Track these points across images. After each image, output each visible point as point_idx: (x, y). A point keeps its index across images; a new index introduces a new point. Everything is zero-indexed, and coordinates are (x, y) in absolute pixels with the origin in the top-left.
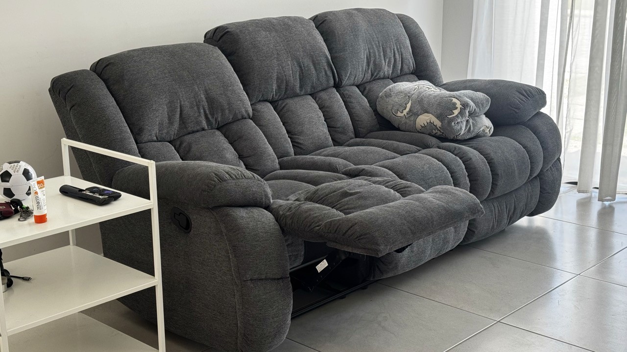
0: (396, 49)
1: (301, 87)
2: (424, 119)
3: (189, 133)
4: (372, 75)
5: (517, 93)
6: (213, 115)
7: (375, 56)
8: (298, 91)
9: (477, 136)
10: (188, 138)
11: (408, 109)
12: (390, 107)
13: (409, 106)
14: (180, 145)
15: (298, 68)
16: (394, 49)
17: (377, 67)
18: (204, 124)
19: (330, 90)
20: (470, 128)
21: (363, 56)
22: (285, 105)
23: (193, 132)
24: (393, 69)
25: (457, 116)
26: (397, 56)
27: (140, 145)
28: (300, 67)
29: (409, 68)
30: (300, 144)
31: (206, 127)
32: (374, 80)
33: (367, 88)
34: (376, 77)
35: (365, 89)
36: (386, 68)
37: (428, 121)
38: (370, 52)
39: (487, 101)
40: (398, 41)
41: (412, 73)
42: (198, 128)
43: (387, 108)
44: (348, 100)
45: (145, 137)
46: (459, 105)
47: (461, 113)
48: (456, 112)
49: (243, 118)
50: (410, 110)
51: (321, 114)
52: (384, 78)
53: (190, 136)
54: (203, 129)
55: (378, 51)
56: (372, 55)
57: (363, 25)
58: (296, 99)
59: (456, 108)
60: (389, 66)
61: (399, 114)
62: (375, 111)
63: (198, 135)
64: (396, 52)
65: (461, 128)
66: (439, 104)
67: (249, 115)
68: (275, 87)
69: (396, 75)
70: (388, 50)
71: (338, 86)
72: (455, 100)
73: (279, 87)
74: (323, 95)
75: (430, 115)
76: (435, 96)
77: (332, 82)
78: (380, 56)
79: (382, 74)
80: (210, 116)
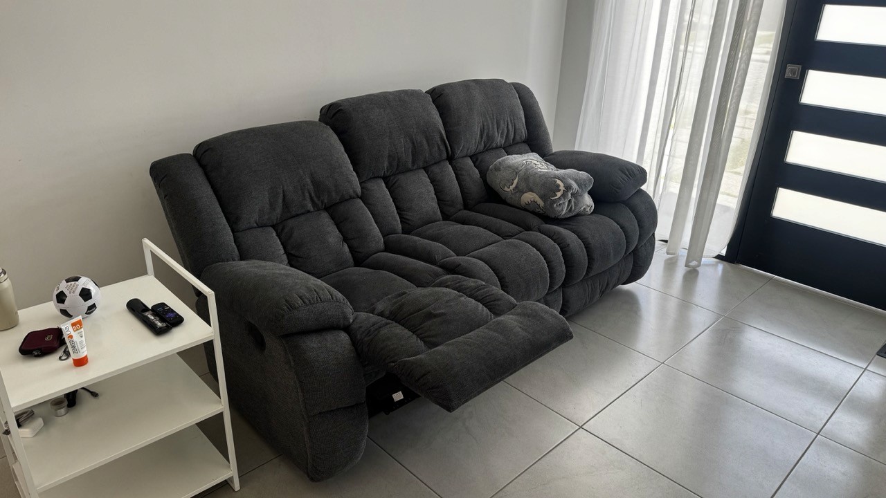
0: (509, 121)
1: (413, 163)
2: (528, 197)
3: (293, 217)
4: (485, 146)
5: (620, 172)
6: (319, 198)
7: (488, 129)
8: (410, 166)
9: (578, 215)
10: (291, 223)
11: (514, 185)
12: (498, 181)
13: (516, 181)
14: (283, 229)
15: (411, 145)
16: (507, 121)
17: (490, 138)
18: (310, 206)
19: (442, 163)
20: (571, 208)
21: (477, 130)
22: (397, 181)
23: (297, 215)
24: (506, 139)
25: (559, 198)
26: (510, 127)
27: (239, 234)
28: (413, 143)
29: (521, 138)
30: (408, 220)
31: (312, 209)
32: (487, 150)
33: (480, 159)
34: (489, 148)
35: (477, 160)
36: (499, 138)
37: (532, 200)
38: (483, 125)
39: (590, 180)
40: (513, 113)
41: (524, 142)
42: (303, 211)
43: (497, 180)
44: (459, 172)
45: (243, 225)
46: (562, 187)
47: (564, 195)
48: (559, 194)
49: (351, 198)
50: (516, 187)
51: (431, 188)
52: (497, 148)
53: (293, 220)
54: (309, 212)
55: (492, 123)
56: (486, 127)
57: (478, 97)
58: (408, 174)
59: (559, 190)
60: (502, 137)
61: (506, 189)
62: (485, 181)
63: (302, 218)
64: (510, 123)
65: (562, 210)
66: (543, 185)
67: (357, 194)
68: (386, 164)
69: (507, 144)
70: (502, 122)
71: (451, 159)
72: (559, 182)
73: (390, 164)
74: (436, 169)
75: (535, 194)
76: (540, 176)
77: (445, 156)
78: (493, 128)
79: (494, 145)
80: (315, 199)
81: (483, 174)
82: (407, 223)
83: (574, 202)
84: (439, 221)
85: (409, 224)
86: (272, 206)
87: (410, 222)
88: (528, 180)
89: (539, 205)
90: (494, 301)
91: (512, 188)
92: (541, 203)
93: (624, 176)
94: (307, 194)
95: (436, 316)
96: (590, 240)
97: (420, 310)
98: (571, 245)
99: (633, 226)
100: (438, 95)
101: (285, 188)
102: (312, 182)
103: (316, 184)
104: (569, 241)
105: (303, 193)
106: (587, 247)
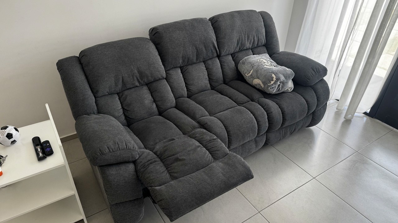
0: (255, 35)
1: (197, 59)
2: (256, 82)
3: (128, 89)
4: (240, 49)
5: (311, 70)
6: (142, 80)
7: (242, 40)
8: (195, 61)
9: (283, 92)
10: (126, 93)
11: (250, 74)
12: (243, 70)
13: (251, 72)
14: (122, 96)
15: (196, 50)
16: (254, 35)
17: (243, 45)
18: (137, 84)
19: (213, 59)
20: (280, 89)
21: (235, 40)
22: (187, 69)
23: (130, 88)
24: (252, 45)
25: (272, 85)
26: (255, 38)
27: (97, 99)
28: (197, 49)
29: (262, 44)
30: (191, 90)
31: (138, 85)
32: (241, 51)
33: (236, 56)
34: (242, 50)
35: (235, 56)
36: (248, 45)
37: (258, 83)
38: (239, 38)
39: (292, 74)
40: (258, 31)
41: (264, 46)
42: (133, 86)
44: (223, 64)
45: (100, 94)
46: (274, 79)
47: (275, 83)
48: (272, 82)
49: (160, 79)
50: (251, 75)
51: (206, 73)
52: (247, 49)
53: (128, 91)
55: (245, 37)
56: (240, 39)
57: (238, 22)
58: (194, 65)
59: (273, 80)
60: (250, 44)
61: (246, 75)
63: (133, 90)
64: (255, 36)
65: (274, 90)
66: (265, 76)
67: (163, 77)
68: (181, 61)
69: (253, 47)
70: (250, 36)
71: (219, 56)
72: (273, 75)
73: (184, 61)
74: (210, 62)
75: (260, 81)
76: (265, 70)
77: (215, 55)
78: (245, 39)
79: (245, 48)
80: (140, 80)
81: (236, 64)
82: (190, 92)
83: (282, 86)
84: (208, 90)
85: (191, 92)
86: (116, 85)
87: (192, 91)
88: (258, 71)
89: (261, 87)
90: (216, 151)
91: (249, 75)
92: (262, 85)
93: (313, 72)
94: (135, 78)
95: (180, 160)
96: (286, 109)
97: (174, 155)
98: (273, 113)
99: (313, 100)
100: (215, 21)
101: (123, 75)
102: (138, 72)
103: (140, 73)
104: (272, 110)
105: (133, 77)
106: (283, 113)
